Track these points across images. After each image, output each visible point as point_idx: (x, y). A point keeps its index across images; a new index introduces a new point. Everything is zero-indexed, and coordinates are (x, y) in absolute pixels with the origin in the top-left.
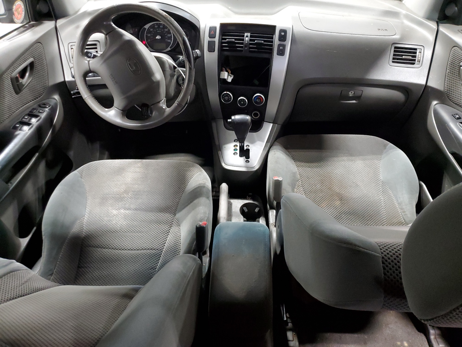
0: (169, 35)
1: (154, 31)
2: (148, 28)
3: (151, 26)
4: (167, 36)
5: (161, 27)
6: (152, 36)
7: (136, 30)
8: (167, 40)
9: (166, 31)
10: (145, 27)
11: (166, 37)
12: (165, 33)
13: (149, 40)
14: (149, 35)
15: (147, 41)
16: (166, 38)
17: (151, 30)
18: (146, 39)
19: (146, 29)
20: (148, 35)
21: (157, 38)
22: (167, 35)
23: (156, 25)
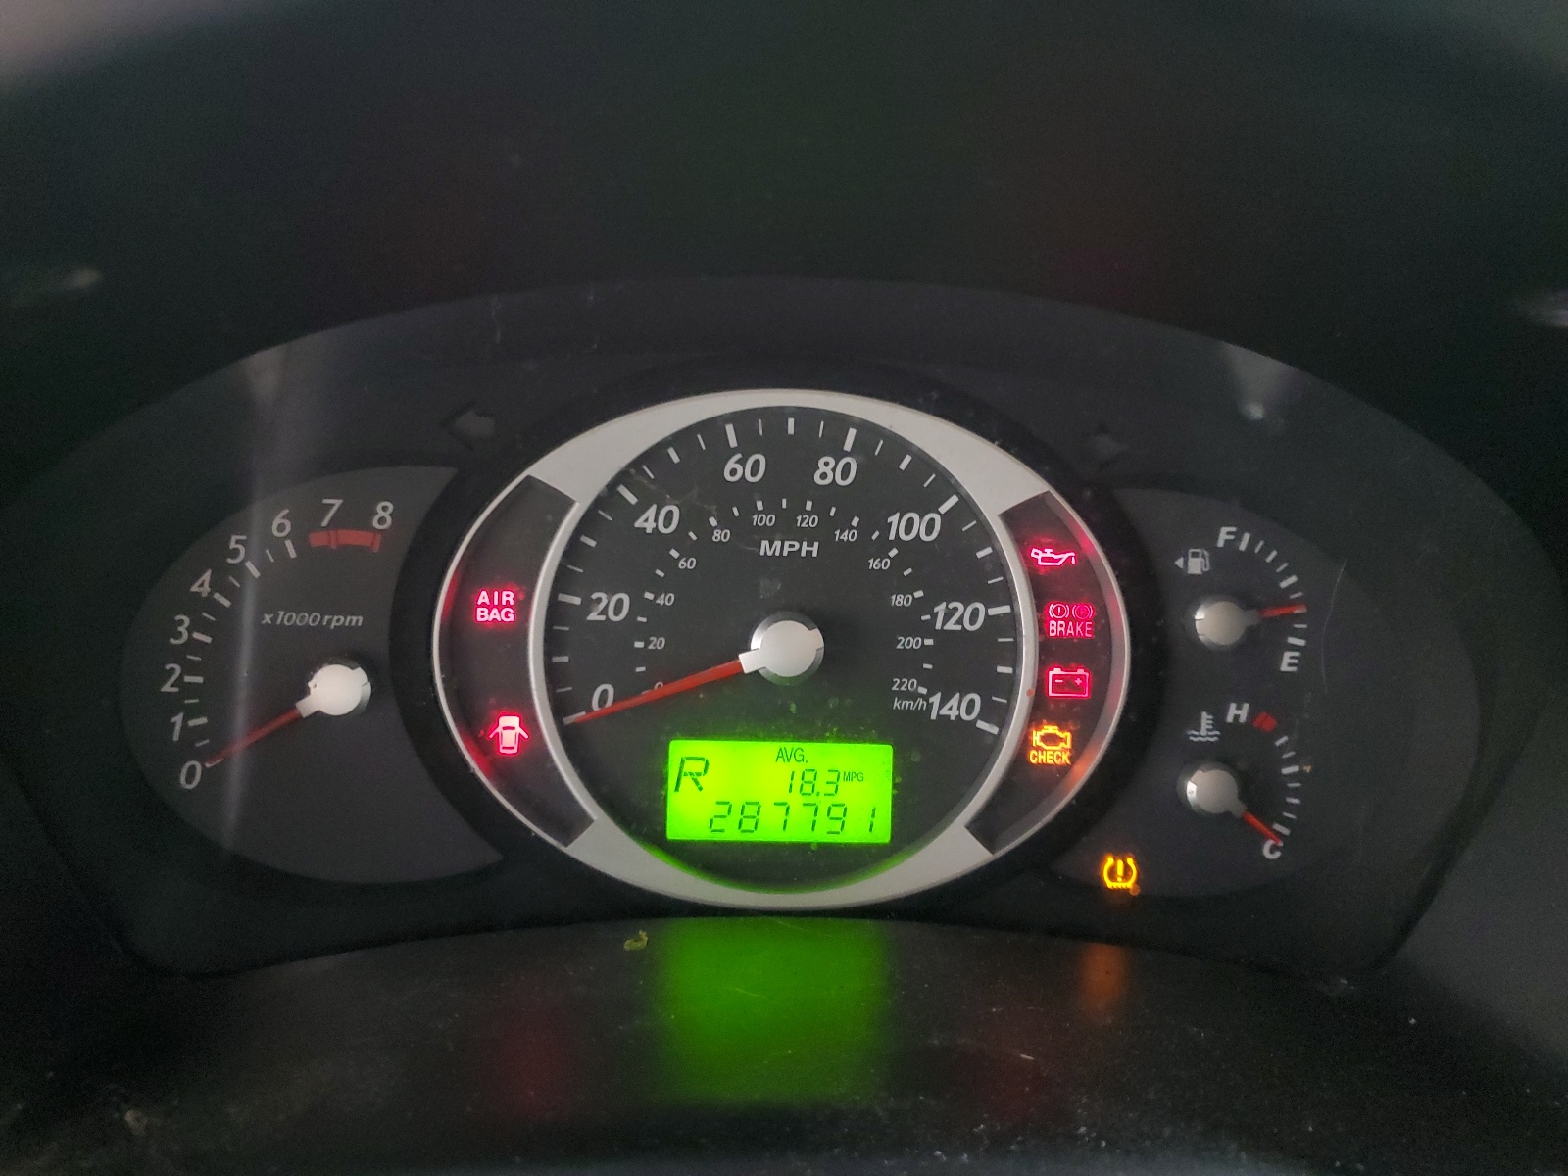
0: (960, 616)
1: (704, 549)
2: (607, 498)
3: (654, 455)
4: (928, 630)
5: (828, 471)
6: (660, 620)
7: (384, 513)
8: (909, 684)
9: (913, 550)
10: (547, 469)
11: (912, 643)
12: (892, 581)
13: (604, 694)
14: (610, 607)
15: (559, 709)
16: (909, 664)
17: (647, 521)
18: (552, 673)
19: (565, 503)
20: (588, 604)
21: (748, 662)
22: (926, 605)
23: (746, 449)
